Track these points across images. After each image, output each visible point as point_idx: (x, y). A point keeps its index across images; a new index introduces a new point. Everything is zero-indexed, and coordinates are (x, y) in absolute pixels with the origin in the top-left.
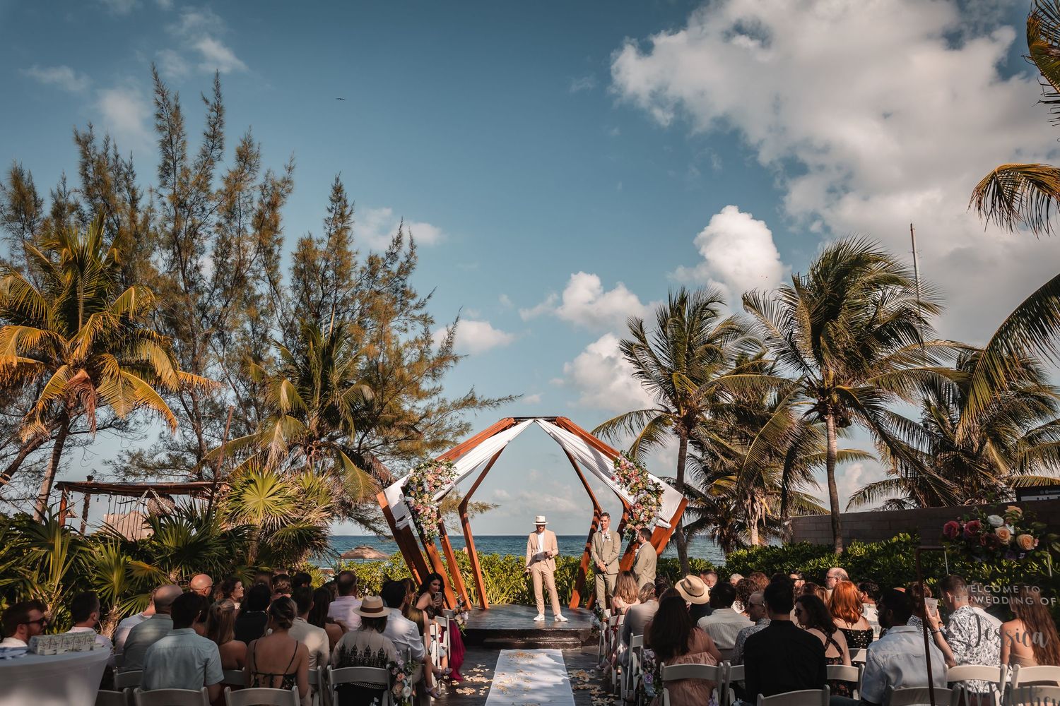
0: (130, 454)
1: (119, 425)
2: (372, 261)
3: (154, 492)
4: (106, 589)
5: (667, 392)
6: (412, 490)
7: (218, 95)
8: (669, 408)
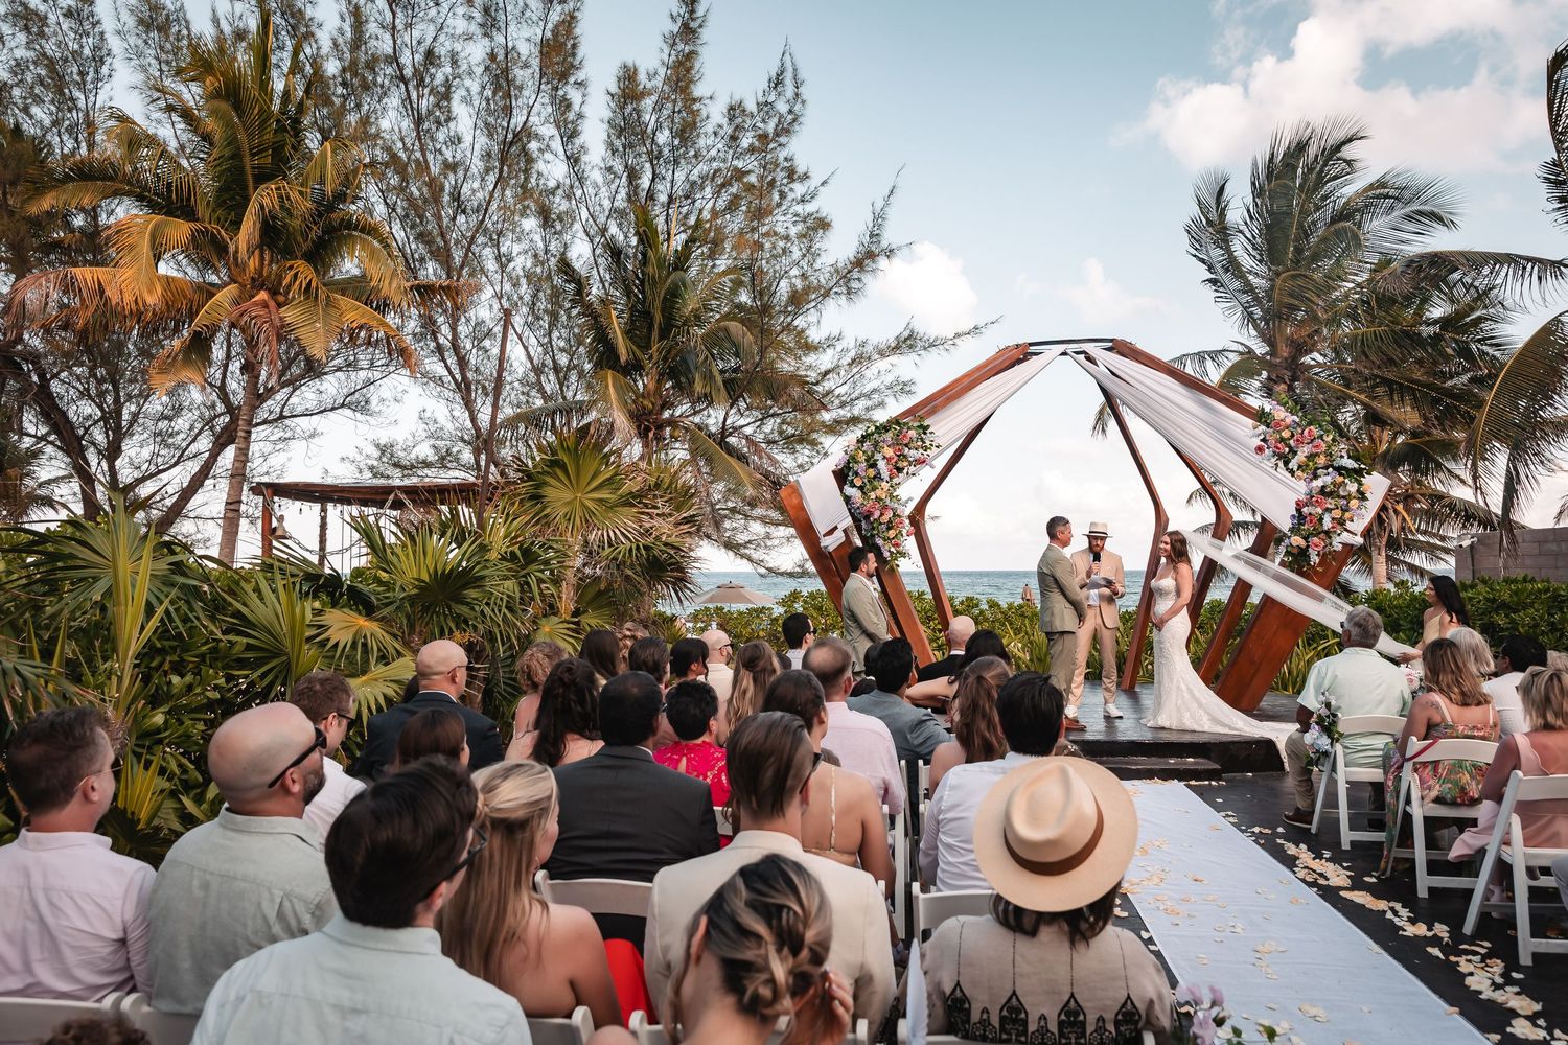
0: (378, 446)
1: (356, 403)
2: (734, 111)
3: (403, 497)
4: (274, 667)
5: (1253, 320)
6: (857, 474)
8: (1254, 347)
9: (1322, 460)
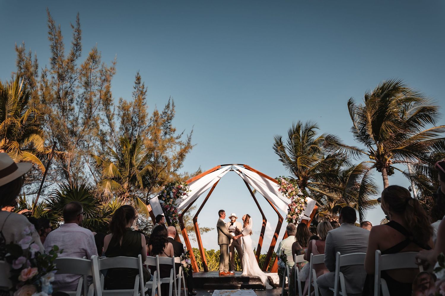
5: (293, 170)
6: (164, 197)
7: (79, 24)
8: (294, 178)
9: (294, 193)
